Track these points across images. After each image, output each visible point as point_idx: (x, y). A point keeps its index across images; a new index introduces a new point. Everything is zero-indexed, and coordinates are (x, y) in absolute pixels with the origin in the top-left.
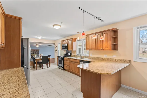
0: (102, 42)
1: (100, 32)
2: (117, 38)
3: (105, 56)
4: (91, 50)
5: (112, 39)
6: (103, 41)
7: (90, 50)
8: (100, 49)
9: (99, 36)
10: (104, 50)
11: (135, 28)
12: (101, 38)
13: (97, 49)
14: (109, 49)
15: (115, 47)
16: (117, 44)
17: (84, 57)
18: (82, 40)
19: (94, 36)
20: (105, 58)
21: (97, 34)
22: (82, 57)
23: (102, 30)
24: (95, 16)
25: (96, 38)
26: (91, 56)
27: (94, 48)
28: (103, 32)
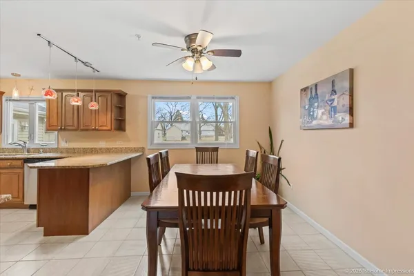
0: (93, 112)
1: (91, 91)
2: (125, 108)
3: (102, 144)
4: (65, 130)
5: (114, 109)
6: (97, 112)
7: (61, 129)
8: (90, 128)
9: (87, 99)
10: (98, 130)
11: (150, 96)
12: (92, 106)
13: (82, 128)
14: (109, 128)
15: (120, 125)
16: (124, 120)
17: (37, 150)
18: (32, 102)
19: (76, 100)
20: (100, 149)
21: (81, 94)
22: (32, 150)
23: (94, 88)
24: (78, 57)
25: (80, 103)
26: (64, 145)
27: (73, 126)
28: (97, 91)
